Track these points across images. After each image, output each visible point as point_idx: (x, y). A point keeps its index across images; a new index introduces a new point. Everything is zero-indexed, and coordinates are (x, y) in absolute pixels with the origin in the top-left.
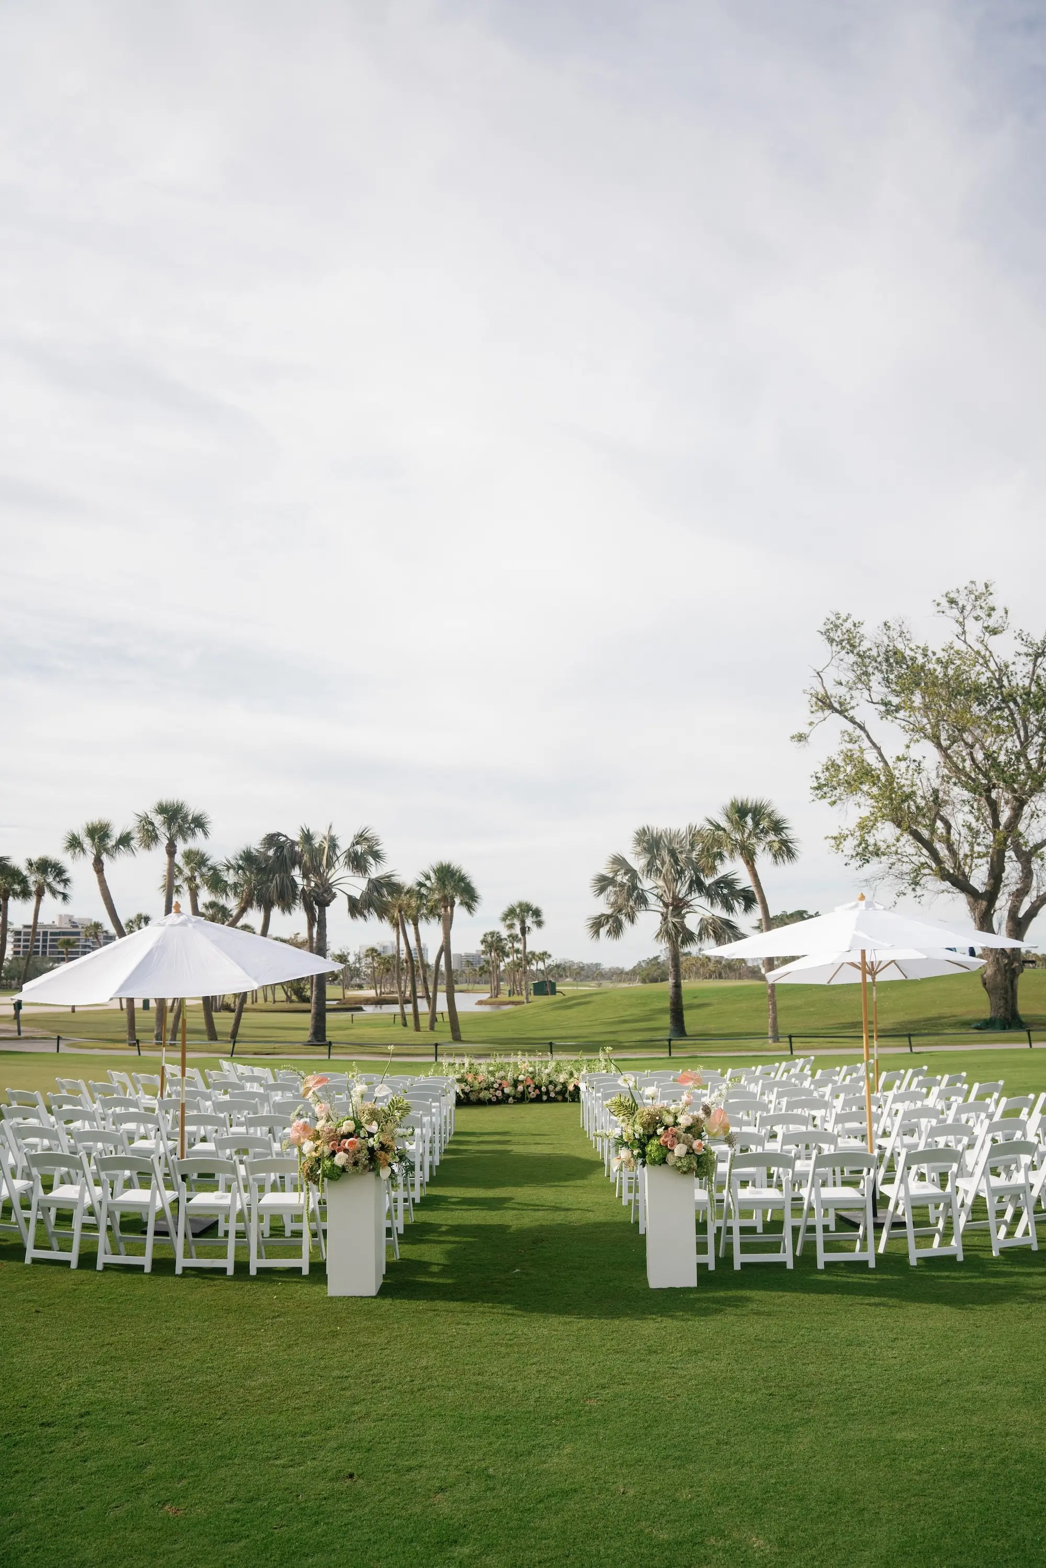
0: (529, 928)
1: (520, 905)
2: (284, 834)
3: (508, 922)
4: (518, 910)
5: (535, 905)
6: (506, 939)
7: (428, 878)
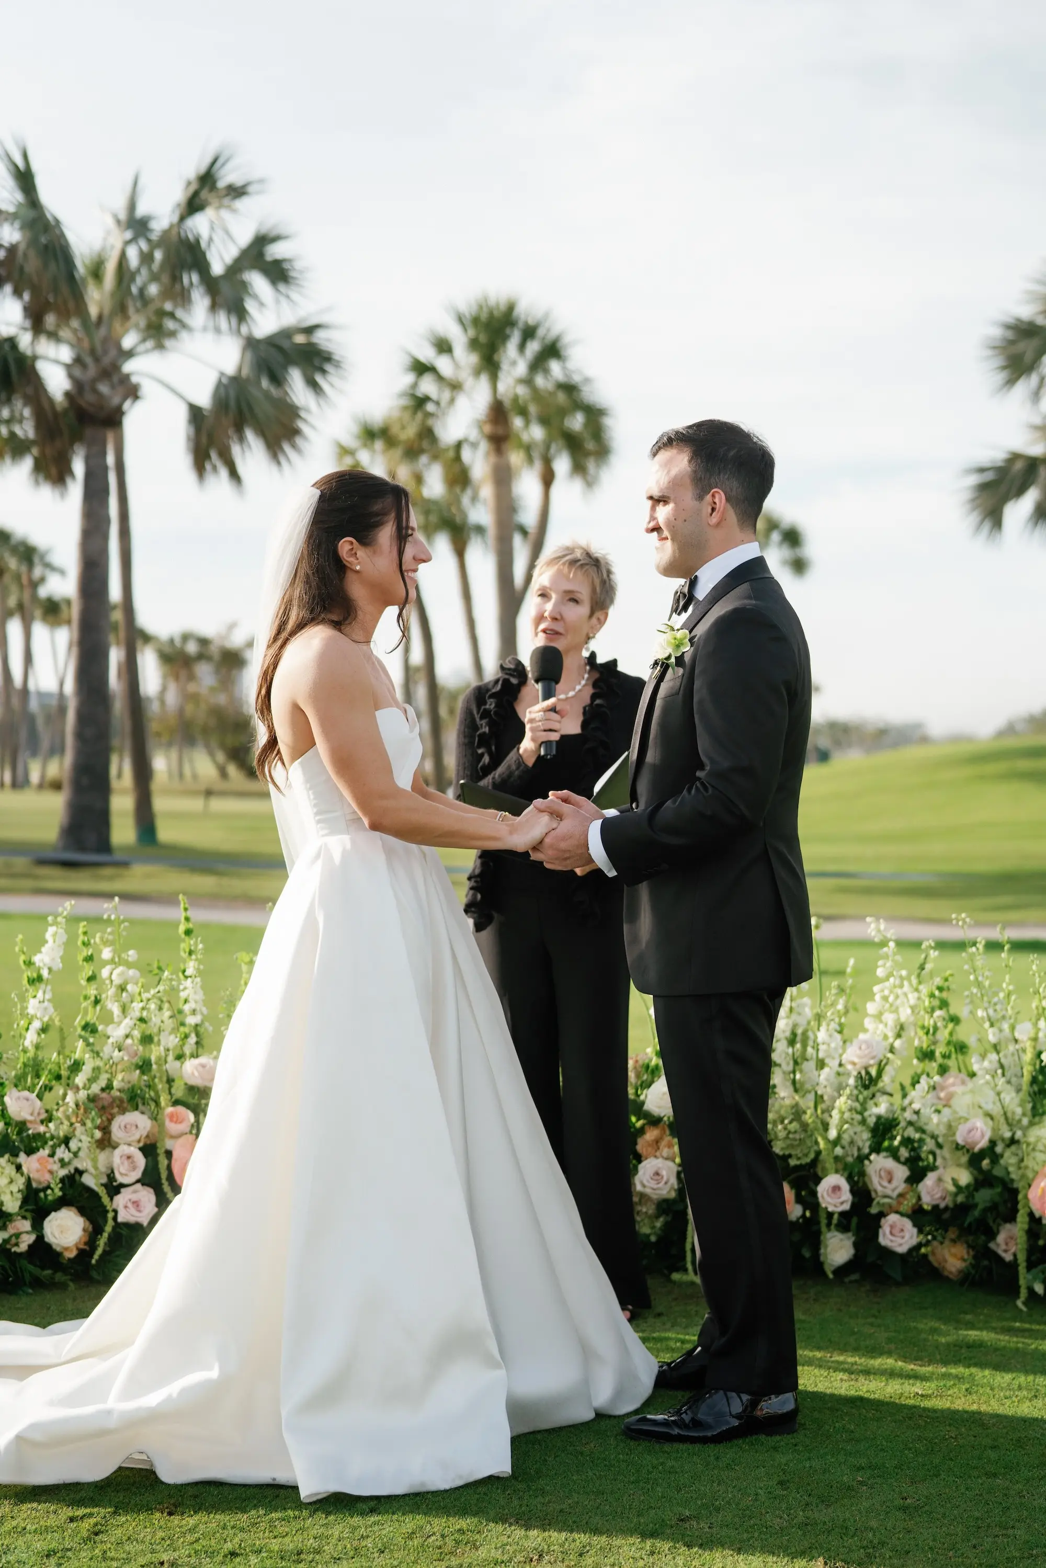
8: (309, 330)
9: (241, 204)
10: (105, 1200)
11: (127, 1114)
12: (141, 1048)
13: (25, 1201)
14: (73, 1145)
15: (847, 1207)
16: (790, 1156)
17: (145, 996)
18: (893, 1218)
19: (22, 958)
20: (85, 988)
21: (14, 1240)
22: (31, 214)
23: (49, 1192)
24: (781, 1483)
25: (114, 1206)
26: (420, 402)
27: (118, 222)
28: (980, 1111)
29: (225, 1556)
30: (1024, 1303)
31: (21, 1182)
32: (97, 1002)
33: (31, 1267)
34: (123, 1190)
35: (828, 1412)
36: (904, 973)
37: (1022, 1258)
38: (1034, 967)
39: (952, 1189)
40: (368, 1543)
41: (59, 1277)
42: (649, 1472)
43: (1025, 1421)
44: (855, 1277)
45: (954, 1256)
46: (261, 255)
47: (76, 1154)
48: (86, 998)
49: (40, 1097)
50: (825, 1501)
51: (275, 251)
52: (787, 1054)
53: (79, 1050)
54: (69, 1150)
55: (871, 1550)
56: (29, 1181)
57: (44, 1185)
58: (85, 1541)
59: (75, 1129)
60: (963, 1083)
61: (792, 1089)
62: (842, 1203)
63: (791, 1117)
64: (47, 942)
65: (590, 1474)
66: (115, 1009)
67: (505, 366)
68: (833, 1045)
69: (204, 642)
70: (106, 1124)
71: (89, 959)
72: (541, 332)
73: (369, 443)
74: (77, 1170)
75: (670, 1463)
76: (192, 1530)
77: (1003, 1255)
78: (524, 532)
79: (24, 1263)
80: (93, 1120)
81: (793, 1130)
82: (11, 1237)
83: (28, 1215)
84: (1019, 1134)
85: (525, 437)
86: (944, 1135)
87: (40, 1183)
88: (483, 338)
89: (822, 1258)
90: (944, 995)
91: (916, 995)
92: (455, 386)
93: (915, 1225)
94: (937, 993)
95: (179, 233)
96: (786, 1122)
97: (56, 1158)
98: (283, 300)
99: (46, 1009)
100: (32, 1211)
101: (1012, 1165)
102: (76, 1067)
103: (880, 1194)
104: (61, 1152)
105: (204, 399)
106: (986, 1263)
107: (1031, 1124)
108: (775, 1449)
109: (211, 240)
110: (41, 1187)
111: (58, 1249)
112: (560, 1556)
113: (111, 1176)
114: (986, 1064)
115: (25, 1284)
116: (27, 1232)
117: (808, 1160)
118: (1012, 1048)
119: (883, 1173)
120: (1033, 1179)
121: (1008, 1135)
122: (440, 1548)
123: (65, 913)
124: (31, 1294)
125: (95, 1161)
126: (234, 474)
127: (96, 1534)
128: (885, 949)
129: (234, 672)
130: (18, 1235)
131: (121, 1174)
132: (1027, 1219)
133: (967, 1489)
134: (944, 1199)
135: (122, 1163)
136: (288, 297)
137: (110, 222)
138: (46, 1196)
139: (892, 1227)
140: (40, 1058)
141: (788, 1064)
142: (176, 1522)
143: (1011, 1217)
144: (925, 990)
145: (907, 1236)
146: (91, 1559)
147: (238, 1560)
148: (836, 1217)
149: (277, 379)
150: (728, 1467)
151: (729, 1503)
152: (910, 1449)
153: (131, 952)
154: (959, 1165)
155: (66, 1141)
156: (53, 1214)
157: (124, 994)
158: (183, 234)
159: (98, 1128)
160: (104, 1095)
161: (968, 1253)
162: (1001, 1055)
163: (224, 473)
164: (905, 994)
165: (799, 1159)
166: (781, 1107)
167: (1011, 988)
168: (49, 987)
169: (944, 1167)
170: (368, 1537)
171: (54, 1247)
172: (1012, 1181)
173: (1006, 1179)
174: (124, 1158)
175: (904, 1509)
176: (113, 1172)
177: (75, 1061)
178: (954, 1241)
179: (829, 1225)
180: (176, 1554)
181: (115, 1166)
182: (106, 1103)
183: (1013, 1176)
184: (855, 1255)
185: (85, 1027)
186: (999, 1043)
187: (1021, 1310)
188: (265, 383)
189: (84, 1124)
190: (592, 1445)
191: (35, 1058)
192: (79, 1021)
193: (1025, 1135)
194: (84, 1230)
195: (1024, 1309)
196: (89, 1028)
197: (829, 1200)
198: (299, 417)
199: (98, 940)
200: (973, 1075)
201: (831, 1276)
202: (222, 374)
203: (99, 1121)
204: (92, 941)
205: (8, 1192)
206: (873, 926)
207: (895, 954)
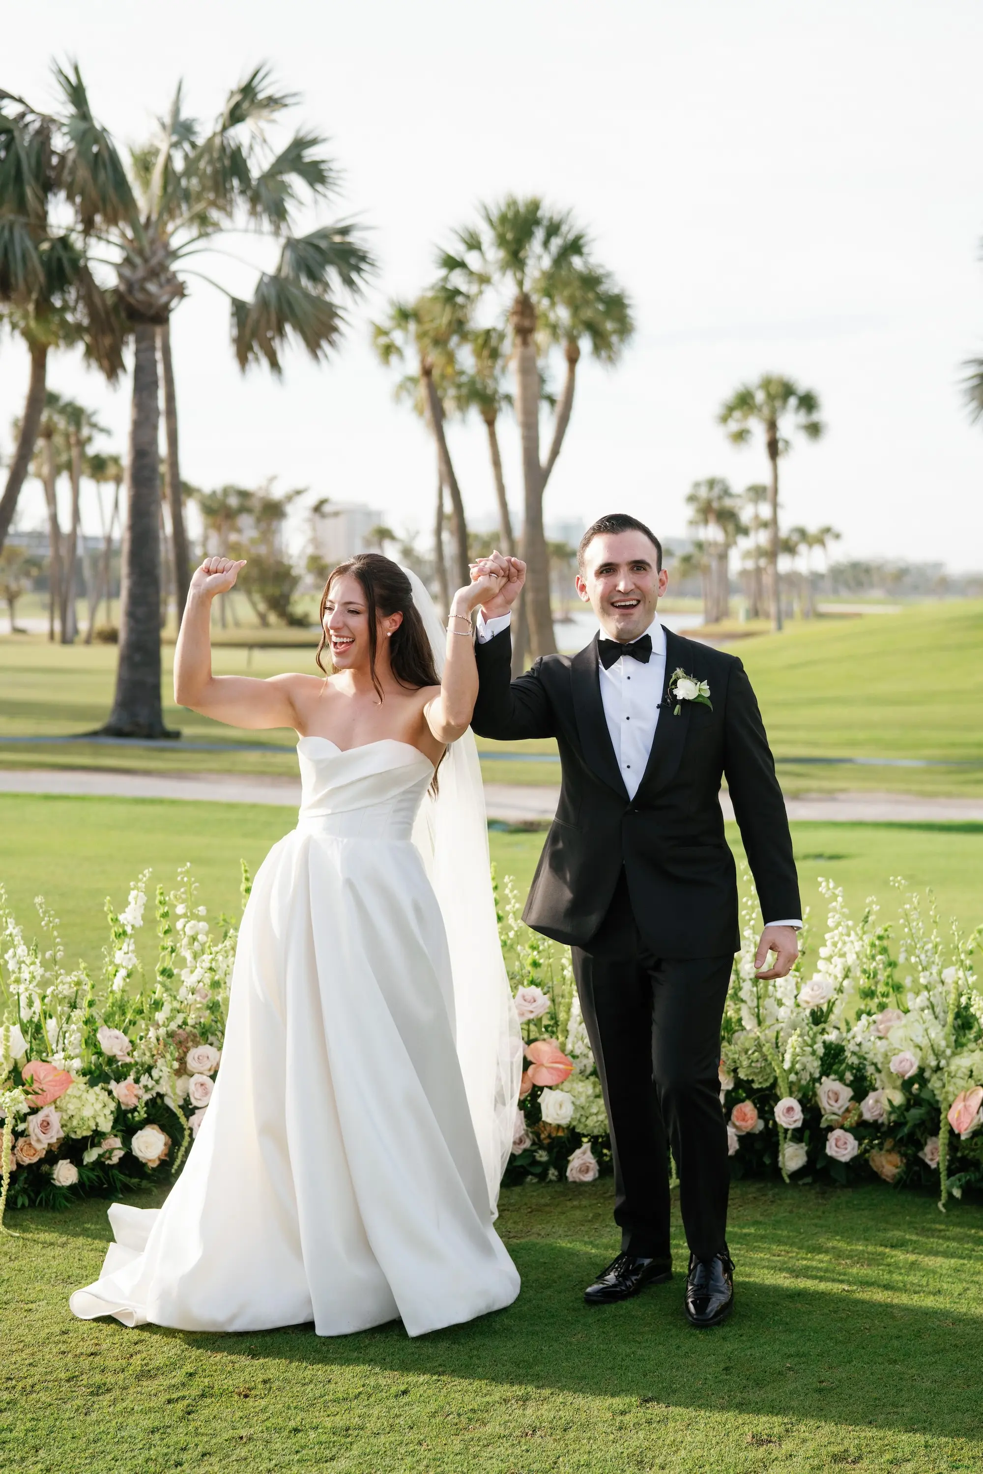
0: (787, 442)
1: (766, 383)
2: (15, 93)
3: (733, 426)
4: (760, 397)
5: (803, 384)
6: (739, 496)
7: (474, 244)
8: (345, 231)
9: (280, 115)
10: (183, 1120)
11: (200, 1047)
12: (211, 992)
13: (116, 1121)
14: (155, 1073)
15: (799, 1124)
16: (753, 1081)
17: (214, 949)
18: (838, 1132)
19: (110, 916)
20: (163, 939)
21: (107, 1155)
22: (83, 125)
23: (136, 1114)
24: (726, 1369)
25: (190, 1125)
26: (450, 296)
27: (164, 126)
28: (911, 1043)
29: (290, 1432)
30: (944, 1205)
31: (112, 1106)
32: (173, 951)
33: (122, 1177)
34: (196, 1111)
35: (771, 1306)
36: (850, 923)
37: (942, 1168)
38: (954, 927)
39: (888, 1108)
40: (401, 1420)
41: (145, 1184)
42: (623, 1360)
43: (927, 1314)
44: (808, 1180)
45: (890, 1162)
46: (299, 157)
47: (157, 1082)
48: (164, 948)
49: (125, 1032)
50: (759, 1384)
51: (311, 154)
52: (752, 992)
53: (159, 993)
54: (152, 1078)
55: (790, 1426)
56: (119, 1103)
57: (132, 1107)
58: (182, 1419)
59: (156, 1061)
60: (899, 1018)
61: (755, 1021)
62: (795, 1121)
63: (755, 1048)
64: (129, 903)
65: (577, 1360)
66: (188, 955)
67: (531, 262)
68: (789, 988)
69: (244, 494)
70: (182, 1055)
71: (165, 915)
72: (564, 228)
73: (403, 324)
74: (158, 1094)
75: (639, 1352)
76: (264, 1410)
77: (929, 1162)
78: (552, 401)
79: (115, 1172)
80: (171, 1054)
81: (755, 1060)
82: (105, 1152)
83: (119, 1134)
84: (943, 1063)
85: (552, 316)
86: (882, 1063)
87: (127, 1105)
88: (509, 236)
89: (780, 1165)
90: (885, 943)
91: (861, 943)
92: (484, 280)
93: (856, 1139)
94: (877, 942)
95: (222, 142)
96: (750, 1052)
97: (141, 1085)
98: (320, 199)
99: (130, 959)
100: (121, 1131)
101: (938, 1089)
102: (157, 1005)
103: (828, 1111)
104: (145, 1079)
105: (248, 295)
106: (916, 1168)
107: (954, 1054)
108: (724, 1339)
109: (251, 148)
110: (128, 1108)
111: (144, 1161)
112: (549, 1431)
113: (187, 1101)
114: (918, 1000)
115: (117, 1191)
116: (119, 1149)
117: (767, 1084)
118: (940, 988)
119: (830, 1094)
120: (954, 1101)
121: (933, 1063)
122: (456, 1424)
123: (144, 879)
124: (121, 1199)
125: (173, 1087)
126: (274, 364)
127: (189, 1414)
128: (834, 904)
129: (275, 524)
130: (111, 1151)
131: (196, 1099)
132: (947, 1135)
133: (872, 1374)
134: (882, 1115)
135: (197, 1090)
136: (325, 196)
137: (156, 127)
138: (133, 1117)
139: (837, 1140)
140: (126, 999)
141: (752, 1001)
142: (251, 1404)
143: (935, 1132)
144: (867, 939)
145: (849, 1147)
146: (187, 1434)
147: (300, 1435)
148: (790, 1132)
149: (315, 277)
150: (686, 1355)
151: (683, 1386)
152: (832, 1339)
153: (201, 908)
154: (894, 1088)
155: (149, 1070)
156: (139, 1132)
157: (196, 944)
158: (225, 142)
159: (177, 1060)
160: (180, 1031)
161: (902, 1161)
162: (931, 993)
163: (265, 362)
164: (852, 942)
165: (760, 1083)
166: (746, 1039)
167: (938, 940)
168: (132, 940)
169: (883, 1089)
170: (400, 1415)
171: (141, 1159)
172: (937, 1102)
173: (932, 1101)
174: (199, 1085)
175: (820, 1391)
176: (188, 1096)
177: (155, 1001)
178: (889, 1151)
179: (785, 1138)
180: (252, 1431)
181: (191, 1092)
182: (182, 1039)
183: (939, 1098)
184: (808, 1162)
185: (164, 972)
186: (929, 983)
187: (941, 1212)
188: (304, 282)
189: (164, 1057)
190: (580, 1336)
191: (122, 999)
192: (158, 967)
193: (948, 1064)
194: (165, 1144)
195: (943, 1210)
196: (167, 973)
197: (783, 1118)
198: (336, 315)
199: (172, 896)
200: (907, 1011)
201: (787, 1181)
202: (264, 274)
203: (177, 1055)
204: (167, 898)
205: (102, 1115)
206: (824, 884)
207: (842, 907)
